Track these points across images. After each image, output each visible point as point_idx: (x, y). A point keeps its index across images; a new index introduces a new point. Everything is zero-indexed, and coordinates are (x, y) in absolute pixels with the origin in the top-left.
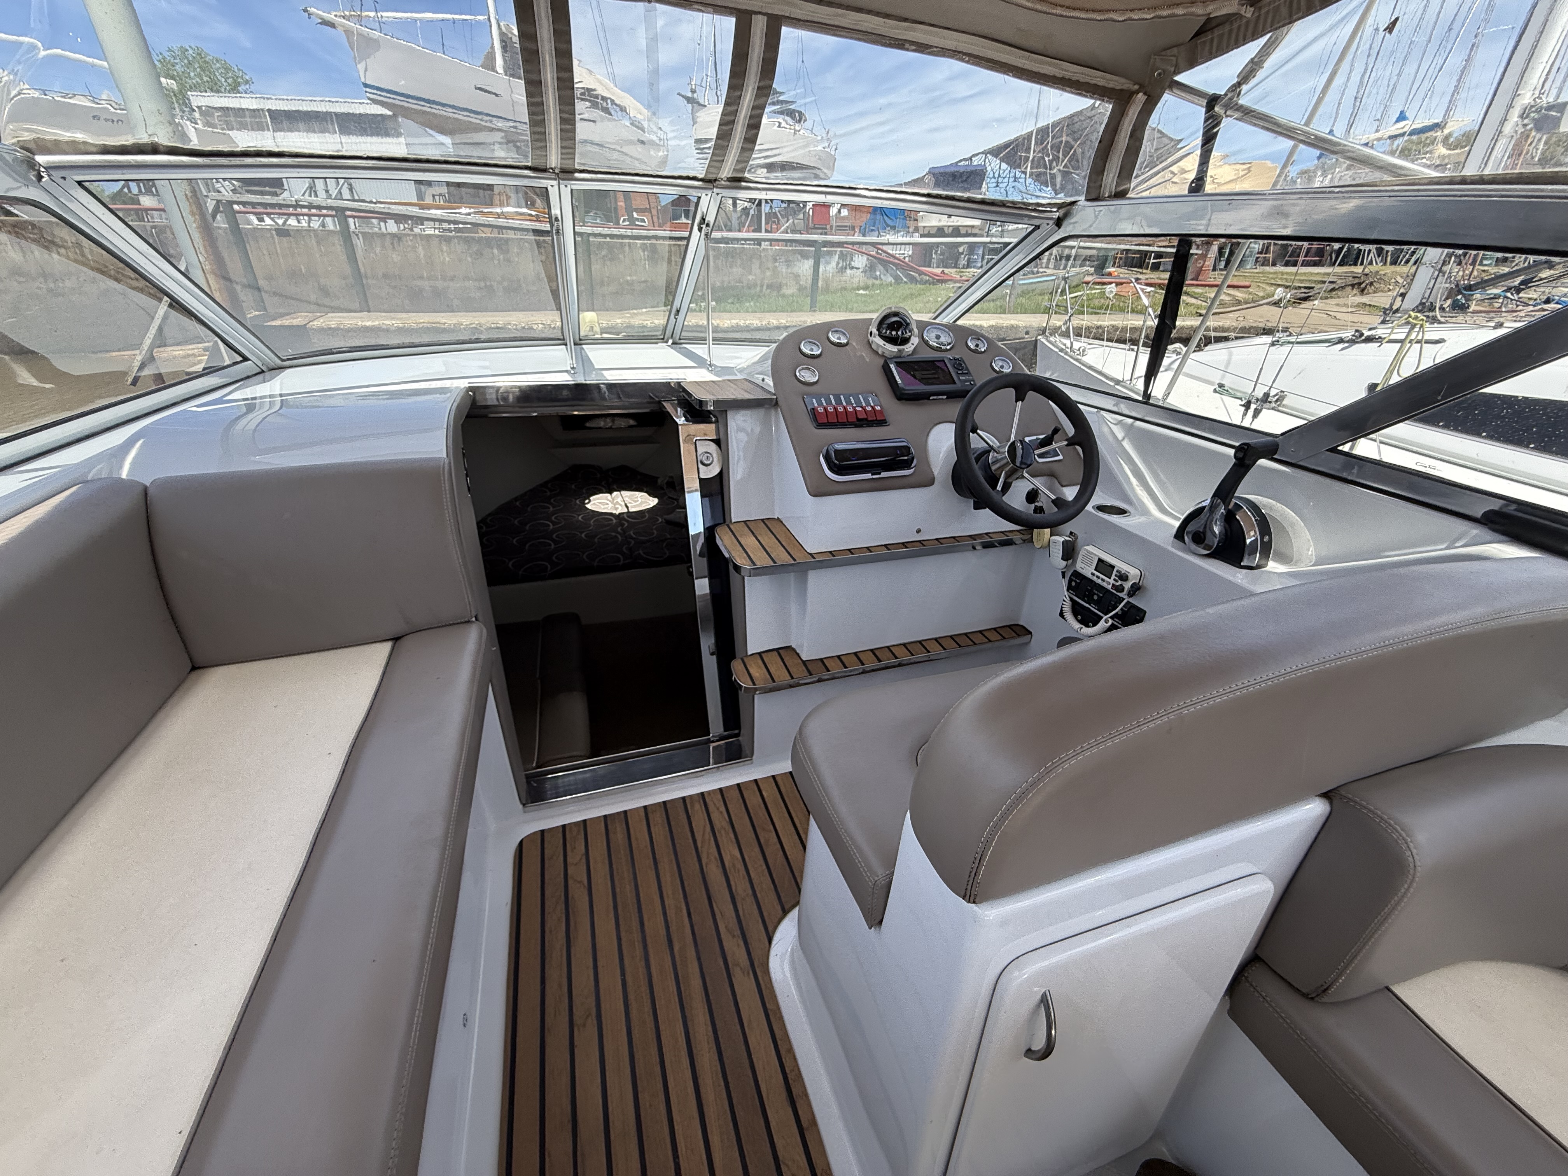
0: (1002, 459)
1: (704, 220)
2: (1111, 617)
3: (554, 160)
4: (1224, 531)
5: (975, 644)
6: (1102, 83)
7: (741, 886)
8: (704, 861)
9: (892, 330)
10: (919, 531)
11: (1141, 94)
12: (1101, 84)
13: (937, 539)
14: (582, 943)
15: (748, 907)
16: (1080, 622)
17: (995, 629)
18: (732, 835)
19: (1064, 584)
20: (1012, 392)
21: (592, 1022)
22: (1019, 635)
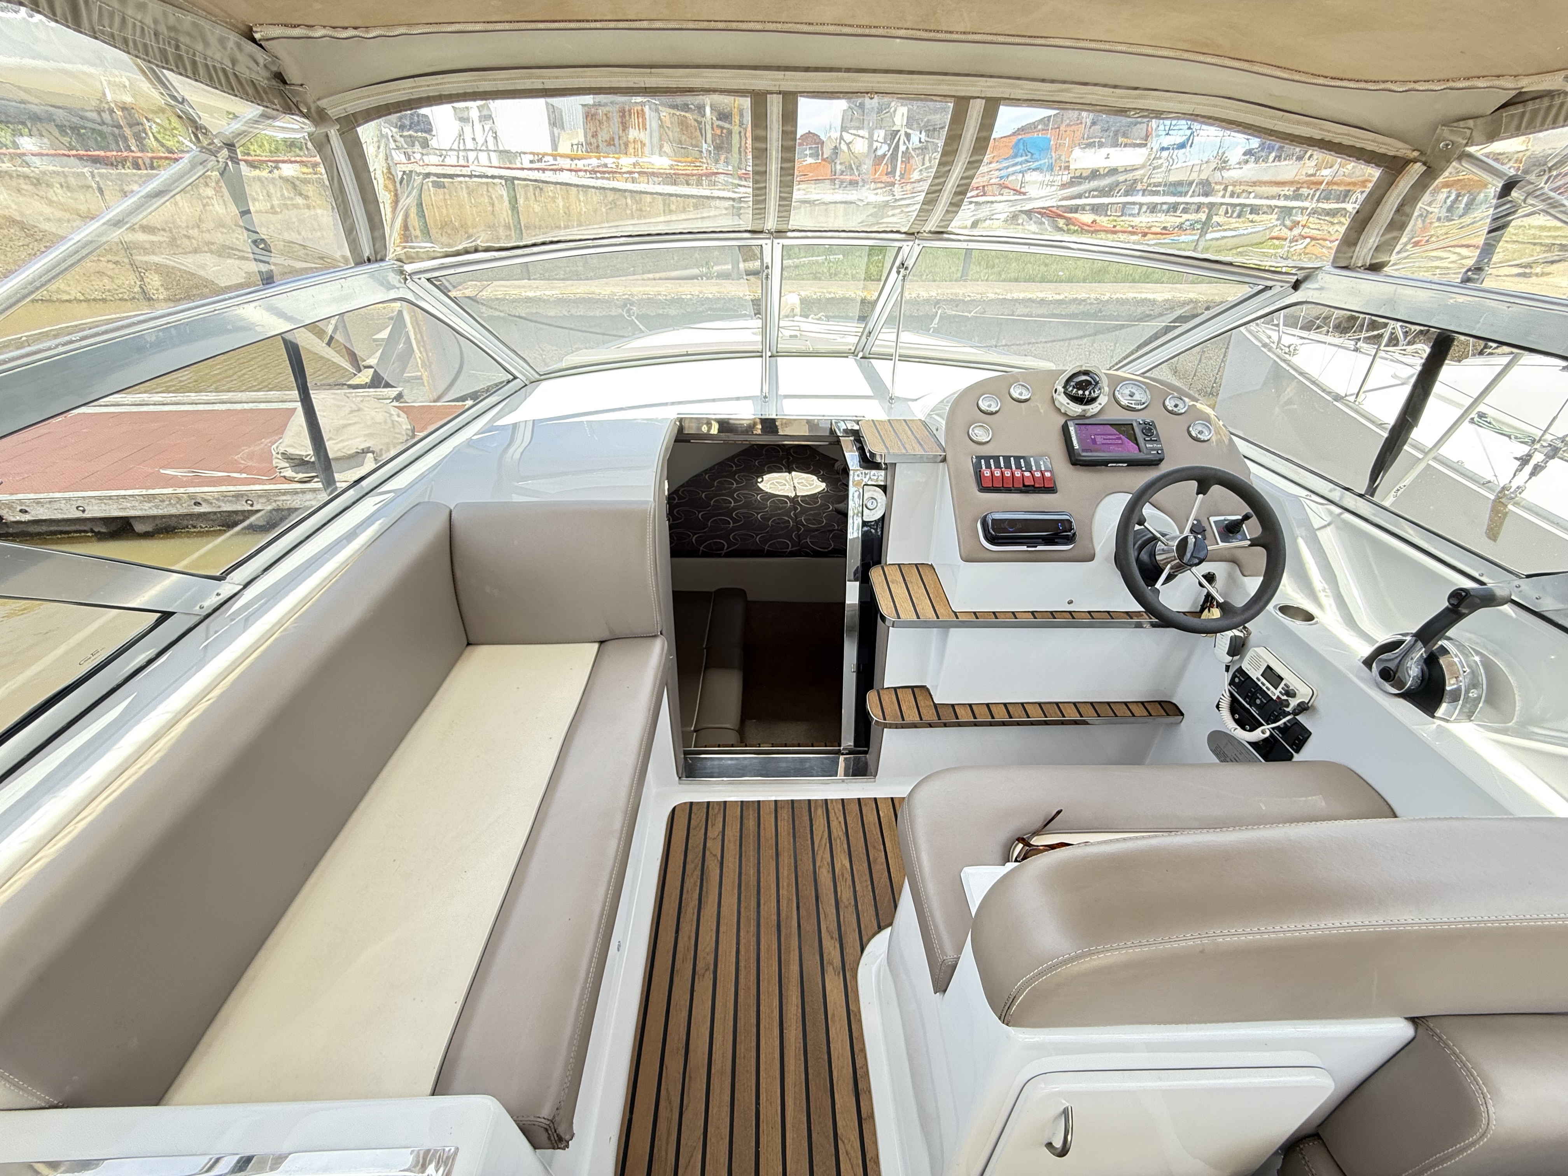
0: (1168, 552)
1: (903, 265)
2: (1273, 729)
3: (771, 224)
4: (1420, 675)
5: (1116, 716)
6: (1370, 146)
7: (846, 895)
8: (818, 864)
9: (1079, 389)
10: (1070, 602)
11: (1419, 164)
12: (1369, 148)
13: (1089, 612)
14: (710, 910)
15: (848, 916)
16: (1237, 722)
17: (1142, 703)
18: (846, 846)
19: (1227, 677)
20: (1195, 484)
21: (709, 976)
22: (1168, 715)
